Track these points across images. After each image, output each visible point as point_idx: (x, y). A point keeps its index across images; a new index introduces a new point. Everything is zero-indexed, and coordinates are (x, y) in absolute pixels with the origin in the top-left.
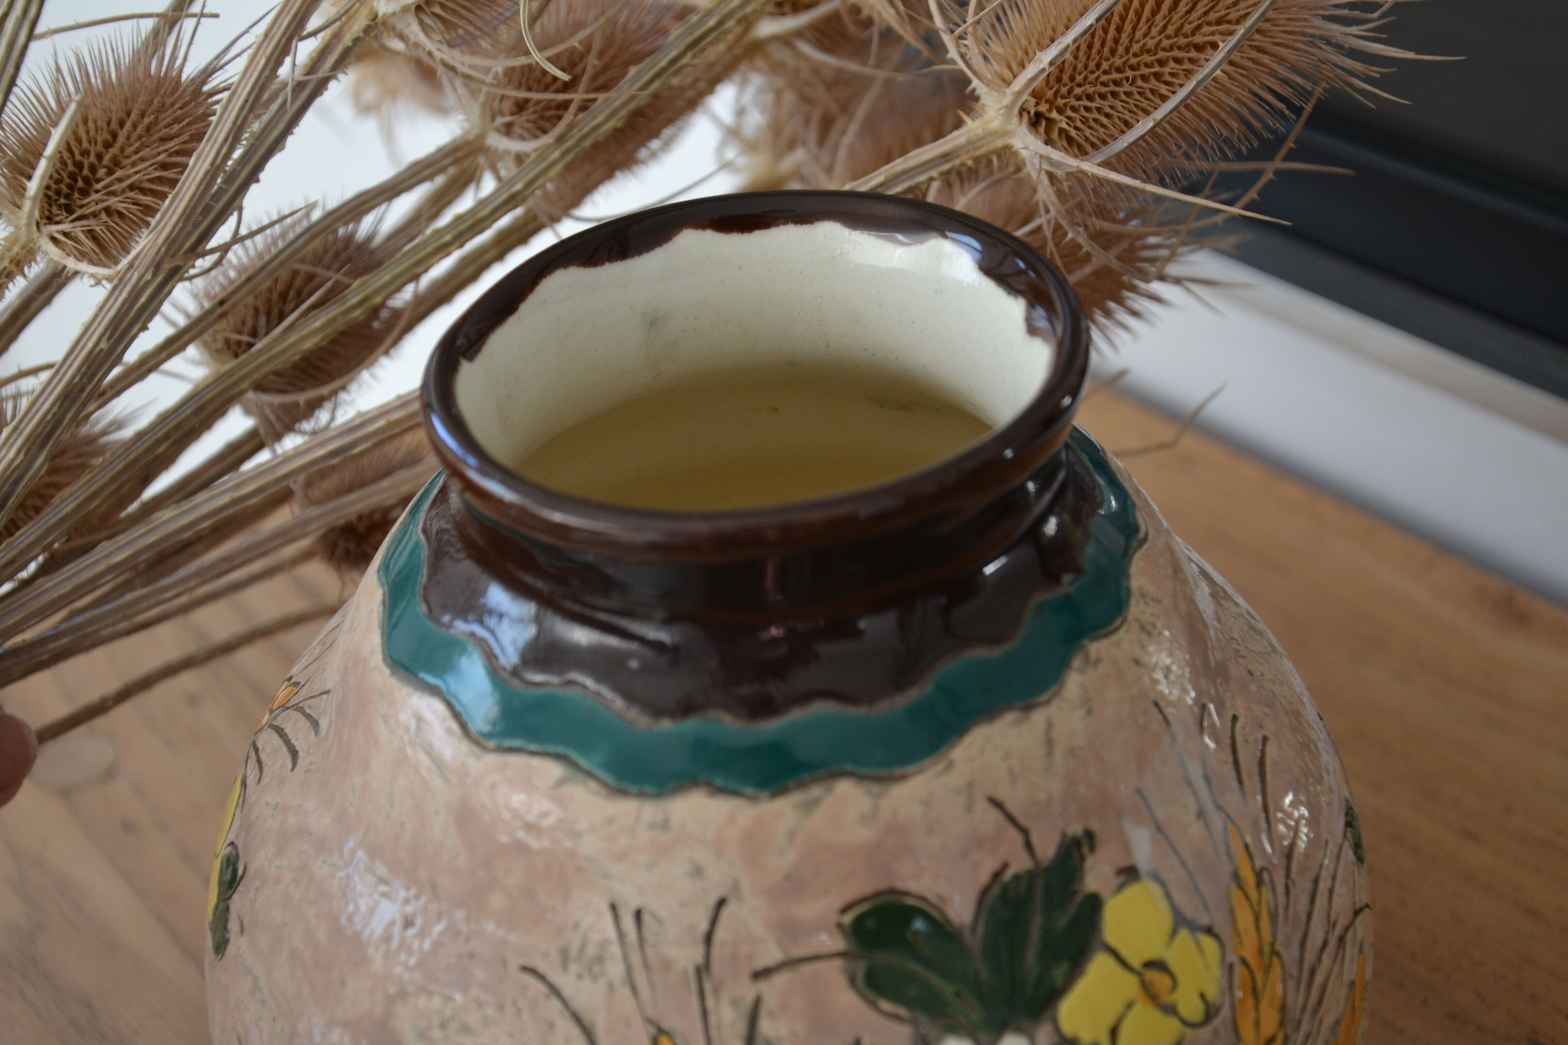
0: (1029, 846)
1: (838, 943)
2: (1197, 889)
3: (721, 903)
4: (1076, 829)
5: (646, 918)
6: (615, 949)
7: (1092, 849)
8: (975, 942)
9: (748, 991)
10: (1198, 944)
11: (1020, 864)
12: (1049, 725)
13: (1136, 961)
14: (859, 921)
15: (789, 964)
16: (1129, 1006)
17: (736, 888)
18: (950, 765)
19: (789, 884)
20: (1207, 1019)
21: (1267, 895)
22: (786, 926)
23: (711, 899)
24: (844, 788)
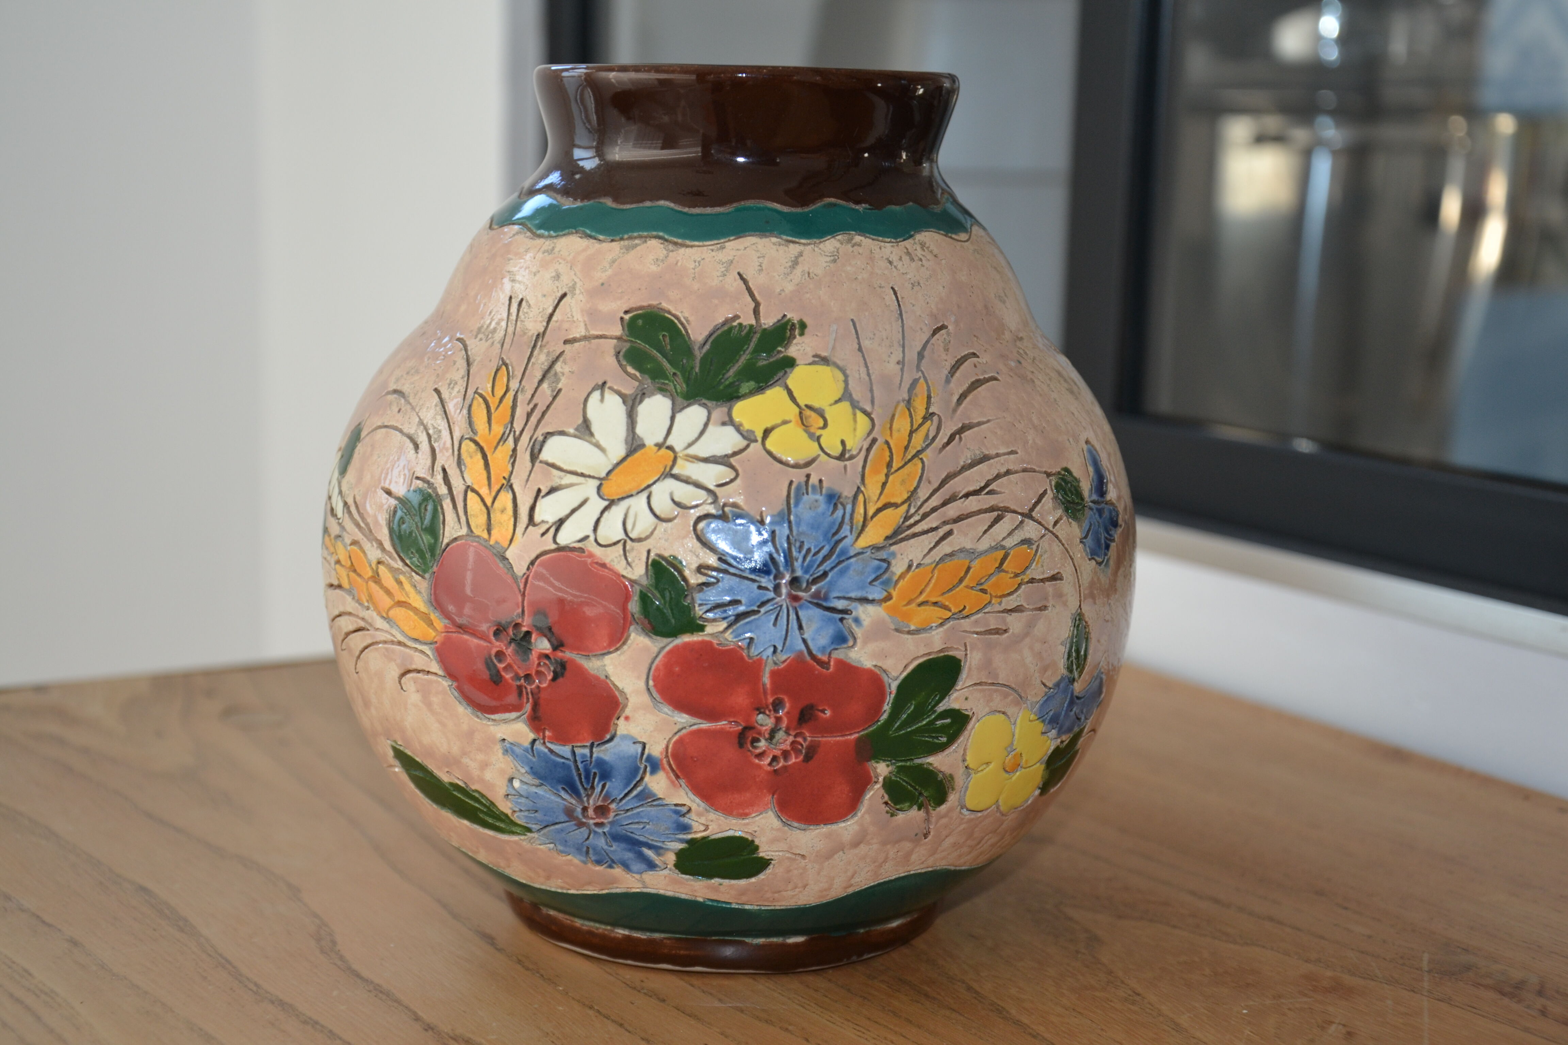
0: (756, 312)
1: (617, 330)
2: (871, 391)
3: (564, 295)
4: (794, 316)
5: (524, 303)
6: (504, 324)
7: (802, 334)
8: (699, 351)
9: (559, 348)
10: (855, 415)
11: (748, 320)
12: (801, 254)
13: (802, 403)
14: (633, 320)
15: (585, 338)
16: (785, 422)
17: (573, 288)
18: (723, 248)
19: (603, 289)
20: (841, 457)
21: (930, 427)
22: (592, 315)
23: (559, 295)
24: (654, 243)
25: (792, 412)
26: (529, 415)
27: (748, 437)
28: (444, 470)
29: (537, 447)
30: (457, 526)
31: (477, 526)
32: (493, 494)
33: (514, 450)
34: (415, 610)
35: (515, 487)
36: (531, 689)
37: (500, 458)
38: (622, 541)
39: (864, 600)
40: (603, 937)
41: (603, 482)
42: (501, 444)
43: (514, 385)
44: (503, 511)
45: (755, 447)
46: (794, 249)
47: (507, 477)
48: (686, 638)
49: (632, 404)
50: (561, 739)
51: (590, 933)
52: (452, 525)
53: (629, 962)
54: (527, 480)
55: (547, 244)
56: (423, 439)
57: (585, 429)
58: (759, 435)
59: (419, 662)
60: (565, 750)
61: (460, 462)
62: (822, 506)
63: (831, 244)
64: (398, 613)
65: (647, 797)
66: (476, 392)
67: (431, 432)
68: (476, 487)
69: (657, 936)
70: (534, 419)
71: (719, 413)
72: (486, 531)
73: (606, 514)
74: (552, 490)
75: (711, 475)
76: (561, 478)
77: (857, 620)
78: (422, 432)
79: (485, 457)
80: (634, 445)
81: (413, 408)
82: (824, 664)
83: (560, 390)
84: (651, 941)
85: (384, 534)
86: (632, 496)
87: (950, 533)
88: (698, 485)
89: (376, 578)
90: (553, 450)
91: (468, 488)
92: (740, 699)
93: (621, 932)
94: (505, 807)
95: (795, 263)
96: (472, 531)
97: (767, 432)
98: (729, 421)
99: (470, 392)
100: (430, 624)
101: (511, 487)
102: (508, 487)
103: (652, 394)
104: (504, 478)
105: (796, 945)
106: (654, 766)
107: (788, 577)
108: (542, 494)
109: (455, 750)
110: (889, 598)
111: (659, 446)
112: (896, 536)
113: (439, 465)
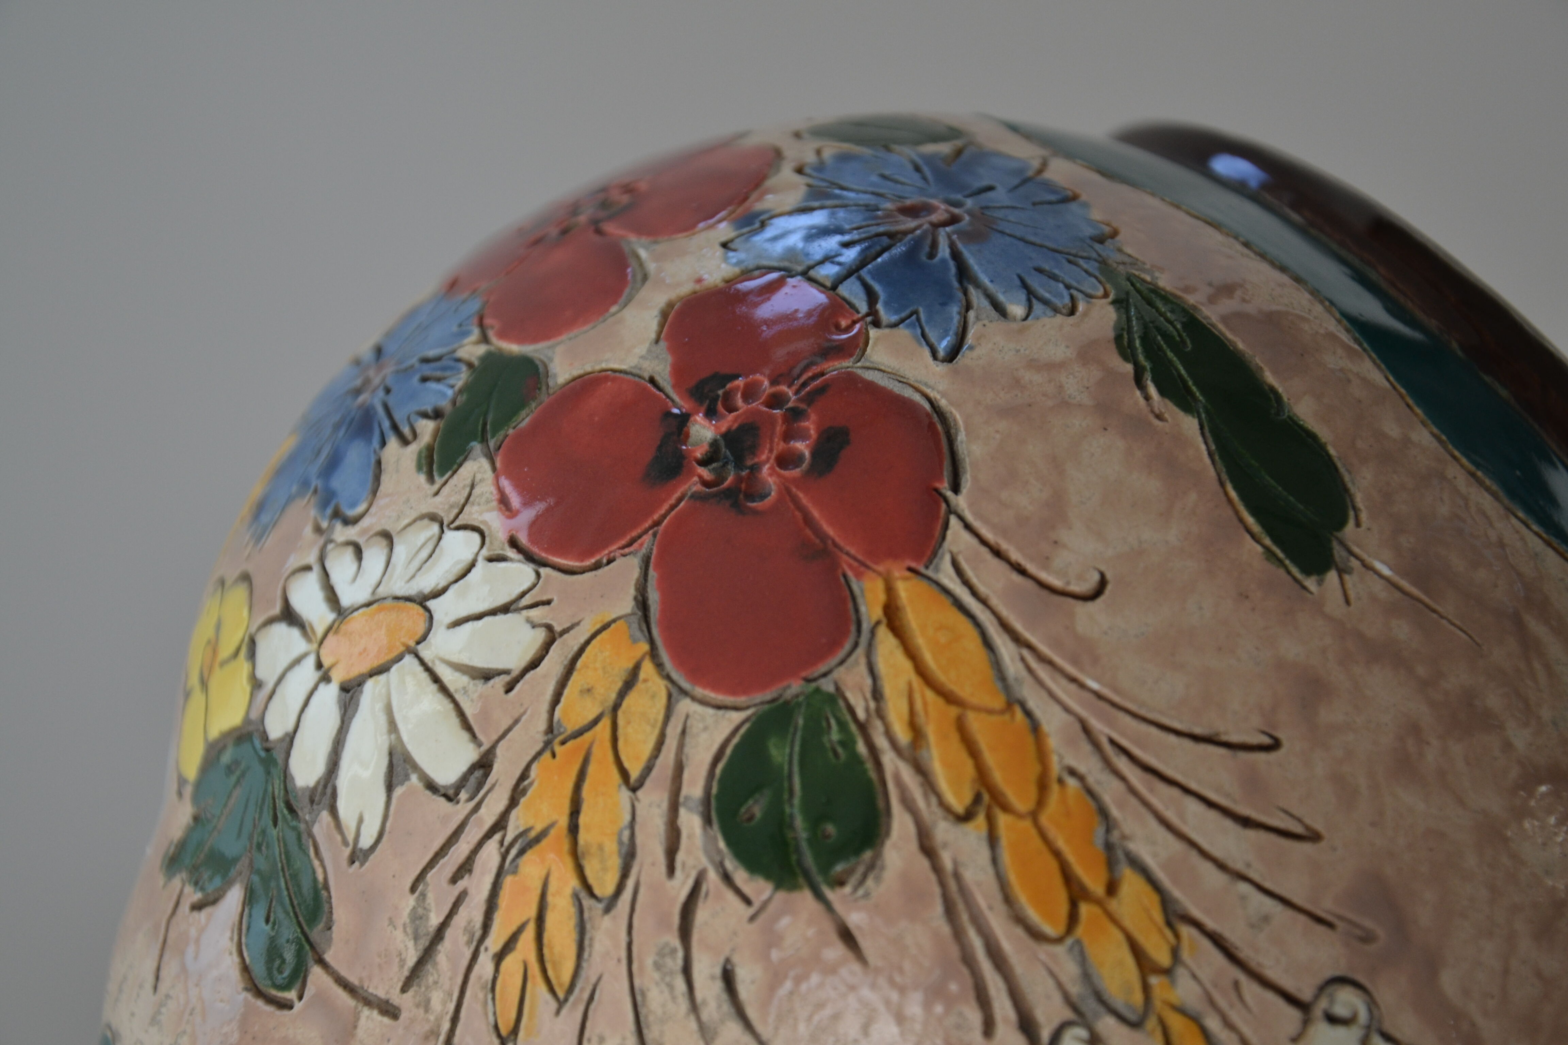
1: (314, 976)
7: (170, 847)
9: (407, 1004)
14: (290, 985)
15: (364, 998)
16: (225, 666)
25: (216, 684)
27: (253, 651)
29: (473, 780)
30: (695, 726)
31: (653, 697)
32: (588, 736)
33: (513, 802)
35: (542, 725)
36: (789, 386)
37: (546, 807)
38: (452, 526)
41: (412, 643)
42: (533, 834)
43: (485, 966)
44: (588, 694)
45: (257, 626)
47: (547, 755)
48: (516, 349)
49: (329, 786)
52: (704, 736)
54: (516, 722)
57: (398, 771)
58: (245, 652)
59: (995, 580)
60: (851, 293)
61: (629, 856)
66: (560, 1005)
67: (680, 984)
68: (615, 779)
70: (462, 849)
71: (260, 710)
72: (642, 675)
73: (443, 584)
74: (487, 676)
75: (308, 595)
76: (465, 690)
78: (704, 1002)
79: (574, 829)
80: (349, 700)
83: (413, 889)
85: (900, 855)
86: (397, 598)
89: (990, 798)
90: (453, 759)
91: (635, 789)
96: (670, 696)
97: (239, 654)
98: (257, 689)
101: (550, 729)
102: (555, 732)
104: (554, 755)
108: (506, 678)
111: (326, 677)
113: (681, 887)
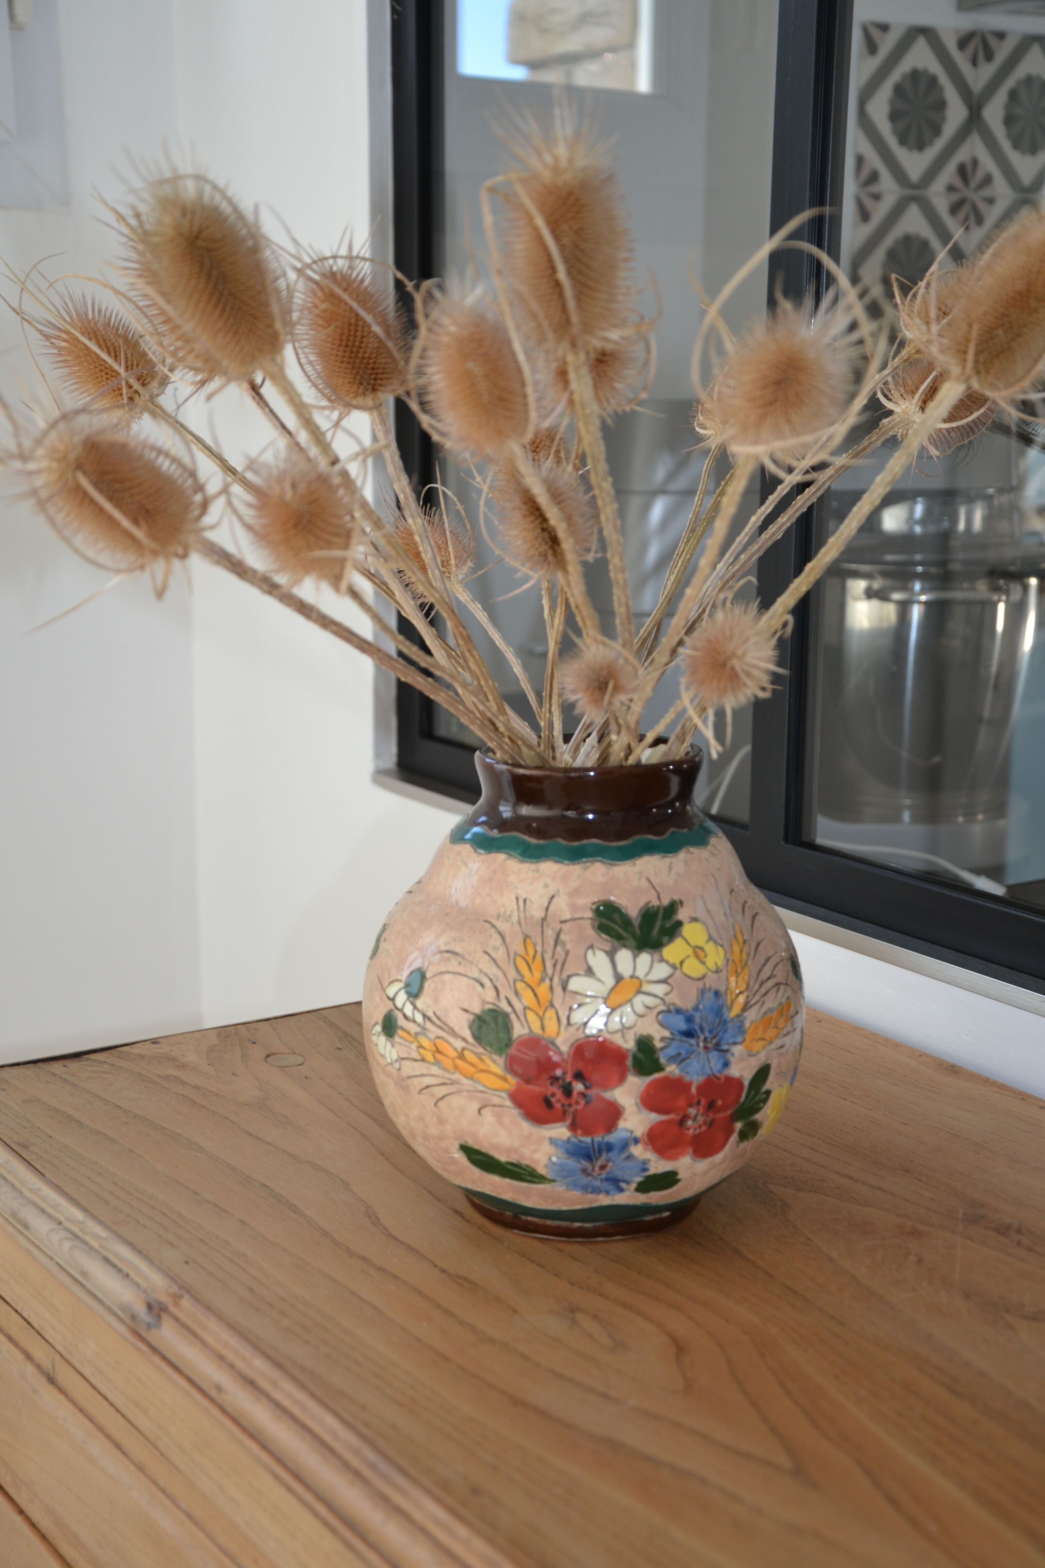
0: (659, 897)
1: (590, 914)
2: (719, 932)
3: (553, 897)
4: (676, 897)
5: (528, 902)
6: (516, 913)
7: (682, 906)
8: (636, 923)
9: (558, 926)
10: (717, 947)
11: (655, 903)
12: (671, 864)
13: (693, 945)
14: (598, 908)
15: (573, 920)
16: (688, 957)
17: (558, 892)
18: (635, 865)
19: (576, 892)
20: (717, 972)
21: (746, 947)
22: (573, 907)
23: (550, 896)
24: (598, 865)
25: (690, 951)
26: (555, 965)
27: (674, 967)
28: (507, 999)
29: (565, 983)
30: (522, 1029)
31: (536, 1028)
32: (543, 1010)
33: (551, 985)
34: (495, 1074)
35: (556, 1006)
36: (571, 1111)
37: (543, 990)
38: (622, 1030)
39: (735, 1043)
40: (566, 1228)
41: (607, 999)
42: (542, 982)
43: (539, 948)
44: (551, 1019)
45: (678, 972)
46: (667, 861)
47: (550, 1000)
48: (657, 1076)
49: (611, 955)
50: (586, 1133)
51: (557, 1227)
52: (519, 1028)
53: (579, 1240)
54: (563, 1002)
55: (533, 867)
56: (486, 981)
57: (590, 972)
58: (678, 965)
59: (496, 1100)
60: (587, 1139)
61: (517, 994)
62: (713, 999)
63: (682, 855)
64: (482, 1076)
65: (630, 1157)
66: (515, 953)
67: (491, 976)
68: (531, 1006)
69: (598, 1224)
70: (558, 967)
71: (656, 956)
72: (542, 1031)
73: (611, 1016)
74: (579, 1006)
75: (660, 989)
76: (582, 999)
77: (733, 1054)
78: (484, 977)
79: (533, 990)
80: (619, 978)
81: (471, 963)
82: (719, 1078)
83: (568, 950)
84: (596, 1227)
85: (468, 1034)
86: (623, 1005)
87: (764, 1002)
88: (655, 996)
89: (461, 1056)
90: (575, 984)
91: (525, 1008)
92: (682, 1102)
93: (577, 1224)
94: (542, 1171)
95: (670, 868)
96: (532, 1031)
97: (682, 963)
98: (662, 960)
99: (512, 955)
100: (505, 1080)
101: (553, 1006)
102: (551, 1006)
103: (619, 949)
104: (548, 1001)
105: (666, 1217)
106: (636, 1141)
107: (702, 1037)
108: (574, 1009)
109: (516, 1144)
110: (744, 1040)
111: (632, 977)
112: (746, 1008)
113: (502, 996)
